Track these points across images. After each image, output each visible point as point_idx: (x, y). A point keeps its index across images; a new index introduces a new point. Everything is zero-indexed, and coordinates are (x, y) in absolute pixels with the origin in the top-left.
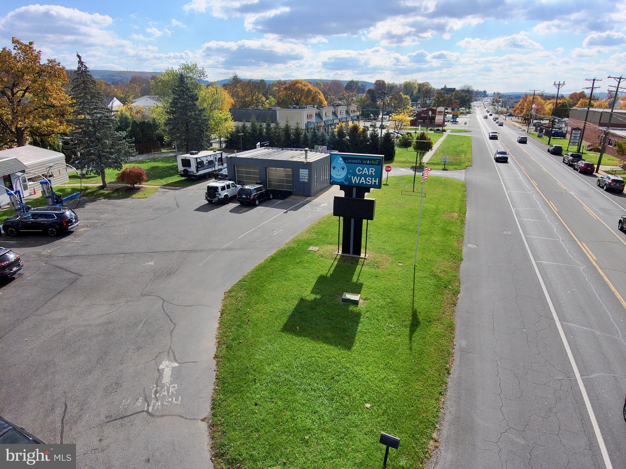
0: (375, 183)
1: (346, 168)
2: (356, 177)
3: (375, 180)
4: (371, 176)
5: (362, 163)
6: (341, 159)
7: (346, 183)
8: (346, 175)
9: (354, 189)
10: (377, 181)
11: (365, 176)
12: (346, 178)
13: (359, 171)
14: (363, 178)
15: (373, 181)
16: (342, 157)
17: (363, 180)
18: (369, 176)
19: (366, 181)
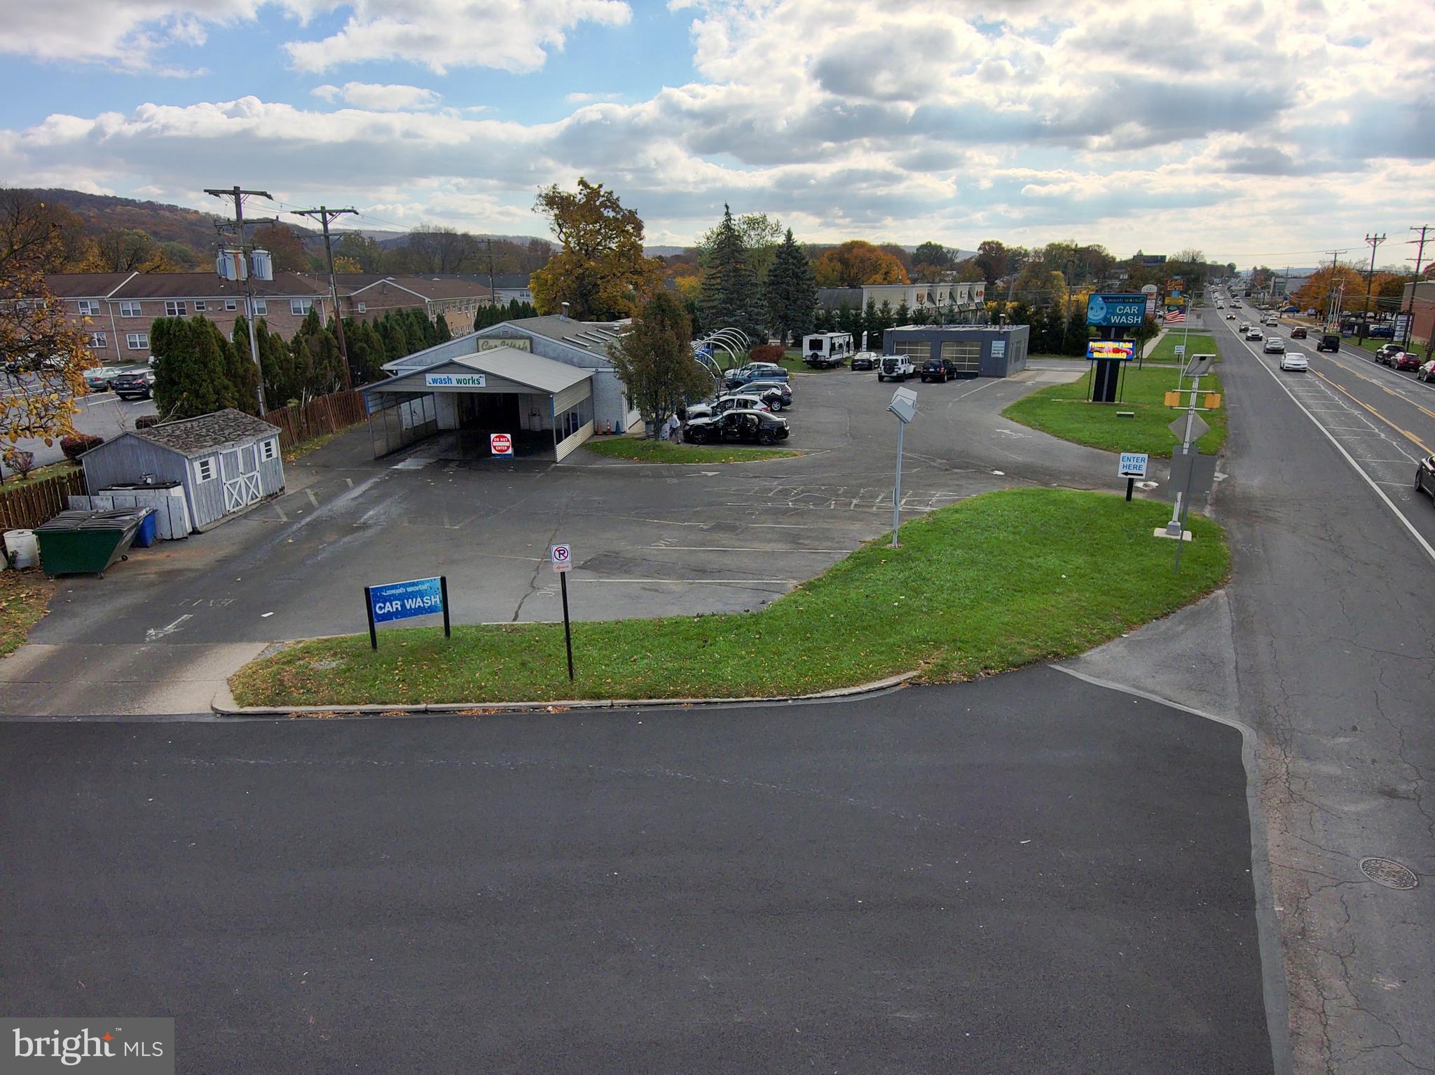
0: (1137, 321)
1: (1105, 307)
3: (1138, 318)
4: (1134, 314)
5: (1124, 302)
6: (1100, 299)
7: (1104, 324)
8: (1105, 316)
9: (1113, 330)
10: (1140, 319)
11: (1127, 315)
12: (1105, 319)
13: (1120, 310)
15: (1136, 319)
17: (1124, 319)
18: (1131, 314)
19: (1127, 320)
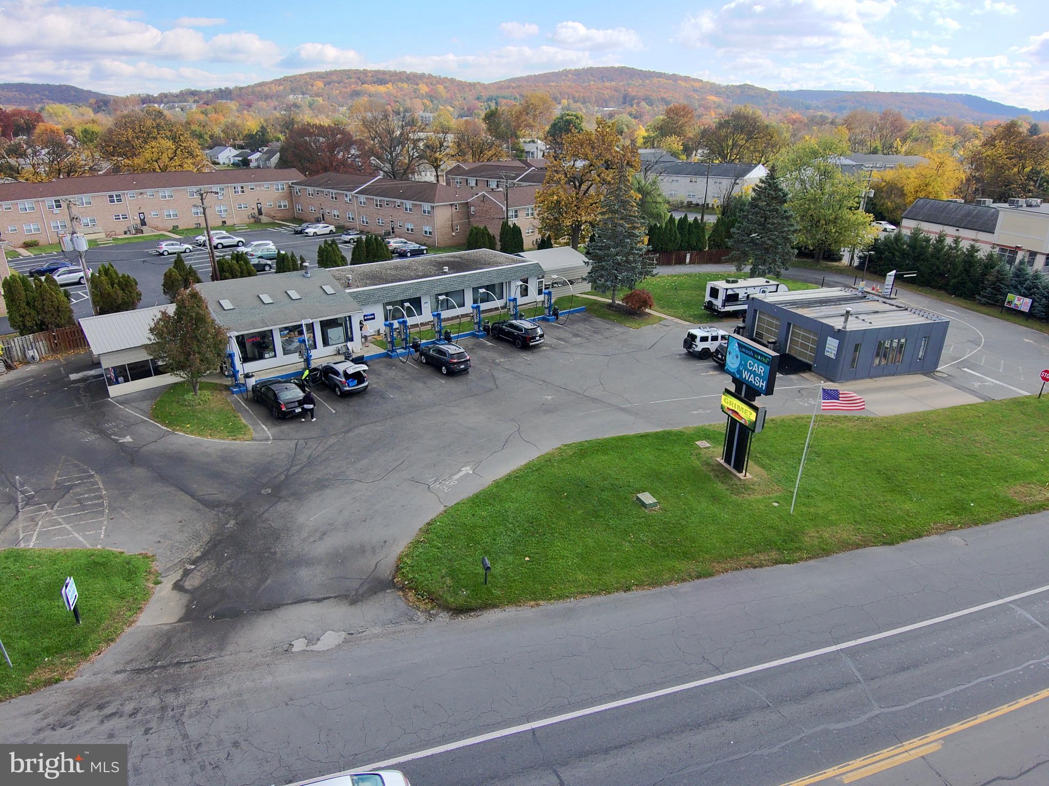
2: (746, 372)
5: (754, 357)
7: (738, 376)
9: (744, 388)
12: (739, 370)
13: (750, 365)
14: (752, 375)
15: (761, 383)
16: (738, 343)
17: (752, 378)
18: (758, 375)
19: (755, 380)
